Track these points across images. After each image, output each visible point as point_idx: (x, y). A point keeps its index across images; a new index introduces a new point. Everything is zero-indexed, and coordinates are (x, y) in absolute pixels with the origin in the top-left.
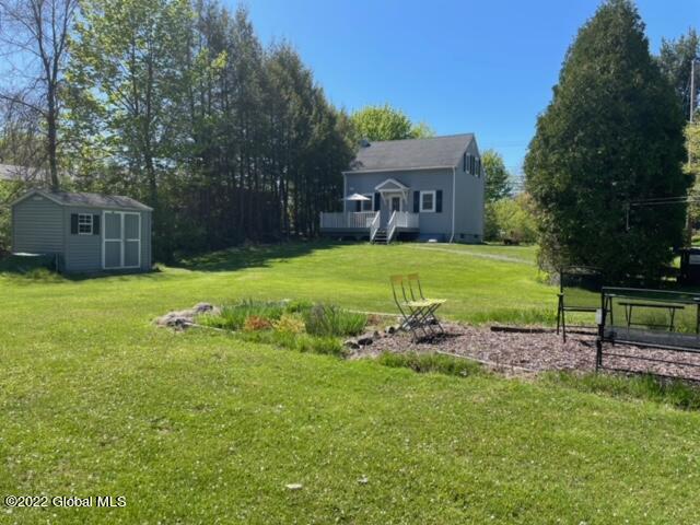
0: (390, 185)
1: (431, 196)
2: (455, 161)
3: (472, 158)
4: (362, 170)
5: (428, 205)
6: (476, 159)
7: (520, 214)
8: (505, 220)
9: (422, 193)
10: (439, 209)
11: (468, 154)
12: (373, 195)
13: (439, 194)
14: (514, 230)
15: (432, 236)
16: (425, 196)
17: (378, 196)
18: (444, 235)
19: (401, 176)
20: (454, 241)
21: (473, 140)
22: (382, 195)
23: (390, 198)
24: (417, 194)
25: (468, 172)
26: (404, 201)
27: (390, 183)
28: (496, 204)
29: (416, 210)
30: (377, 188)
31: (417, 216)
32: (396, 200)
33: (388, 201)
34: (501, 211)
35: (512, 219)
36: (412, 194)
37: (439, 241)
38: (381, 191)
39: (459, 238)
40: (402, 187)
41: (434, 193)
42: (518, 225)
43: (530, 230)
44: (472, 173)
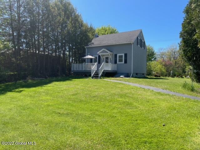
0: (104, 52)
1: (122, 56)
2: (133, 40)
3: (141, 40)
4: (93, 46)
5: (121, 61)
6: (143, 41)
7: (159, 66)
8: (154, 68)
9: (118, 55)
10: (126, 62)
11: (139, 38)
12: (98, 56)
13: (126, 55)
14: (158, 72)
15: (122, 74)
16: (119, 56)
17: (99, 56)
18: (128, 74)
19: (109, 48)
20: (133, 77)
21: (141, 32)
22: (101, 56)
23: (104, 57)
24: (116, 56)
25: (139, 46)
26: (110, 58)
27: (104, 50)
28: (151, 63)
29: (116, 62)
30: (98, 53)
31: (116, 65)
32: (107, 58)
33: (104, 59)
34: (153, 65)
35: (157, 68)
36: (114, 56)
37: (125, 77)
38: (100, 54)
39: (135, 75)
40: (109, 52)
41: (123, 55)
42: (159, 70)
43: (163, 72)
44: (141, 46)
